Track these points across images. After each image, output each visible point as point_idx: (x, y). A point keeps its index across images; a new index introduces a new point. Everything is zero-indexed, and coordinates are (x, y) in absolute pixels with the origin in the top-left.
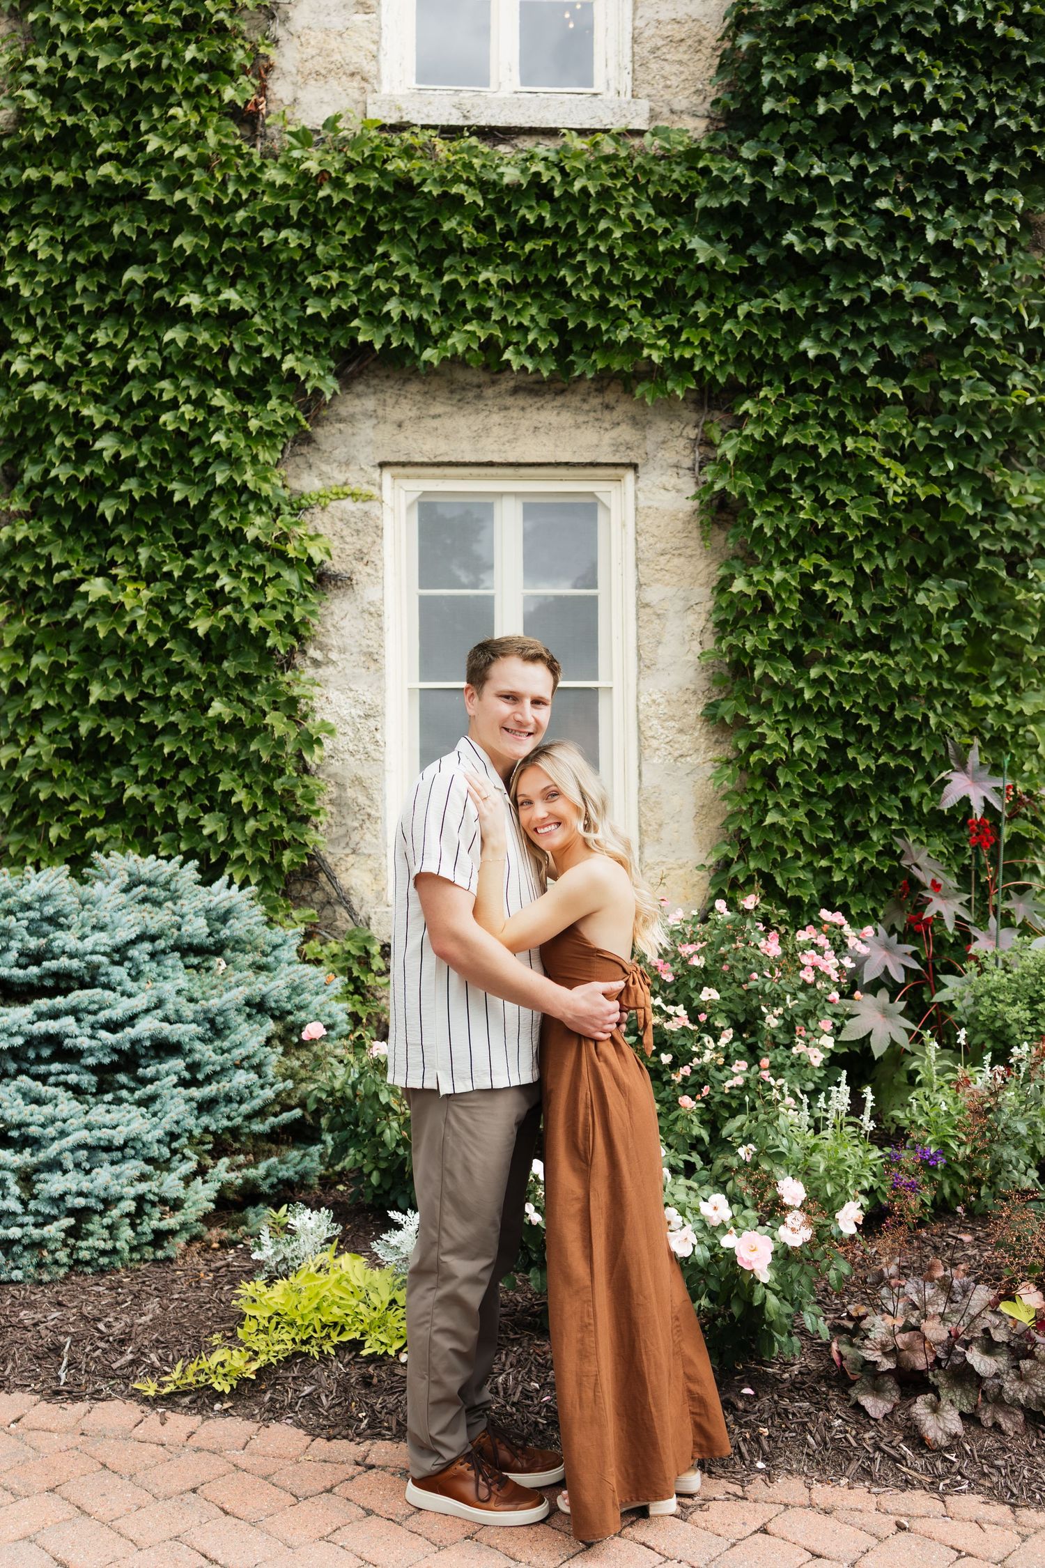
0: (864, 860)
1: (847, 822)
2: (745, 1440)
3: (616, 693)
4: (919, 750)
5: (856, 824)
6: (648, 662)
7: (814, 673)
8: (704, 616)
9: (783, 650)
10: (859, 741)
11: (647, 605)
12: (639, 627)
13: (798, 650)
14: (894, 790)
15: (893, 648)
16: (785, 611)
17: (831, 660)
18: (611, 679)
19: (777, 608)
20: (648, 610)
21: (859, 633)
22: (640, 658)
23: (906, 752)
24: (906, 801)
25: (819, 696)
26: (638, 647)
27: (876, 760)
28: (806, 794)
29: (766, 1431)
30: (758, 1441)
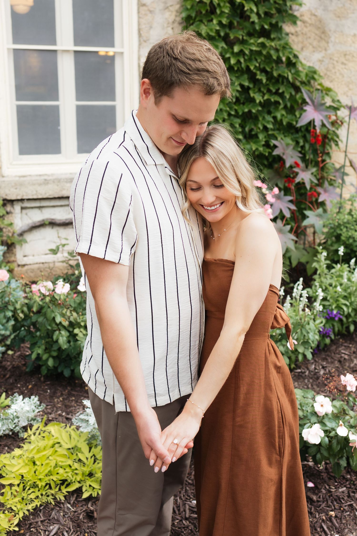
0: (257, 149)
1: (247, 129)
2: (323, 520)
3: (126, 55)
4: (283, 92)
5: (251, 130)
6: (145, 38)
7: (236, 49)
8: (174, 13)
9: (219, 36)
10: (254, 87)
11: (144, 5)
12: (139, 18)
13: (227, 36)
14: (269, 113)
15: (272, 36)
16: (222, 12)
17: (243, 42)
18: (122, 47)
19: (218, 11)
20: (145, 8)
21: (257, 27)
22: (140, 35)
23: (277, 93)
24: (275, 118)
25: (239, 62)
26: (139, 30)
27: (263, 97)
28: (229, 115)
29: (332, 513)
30: (331, 521)
